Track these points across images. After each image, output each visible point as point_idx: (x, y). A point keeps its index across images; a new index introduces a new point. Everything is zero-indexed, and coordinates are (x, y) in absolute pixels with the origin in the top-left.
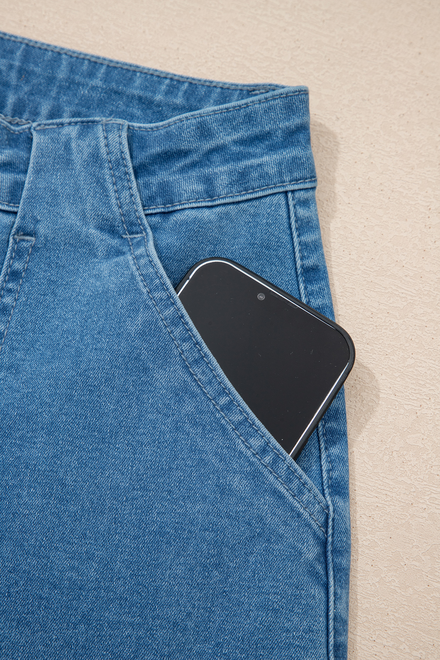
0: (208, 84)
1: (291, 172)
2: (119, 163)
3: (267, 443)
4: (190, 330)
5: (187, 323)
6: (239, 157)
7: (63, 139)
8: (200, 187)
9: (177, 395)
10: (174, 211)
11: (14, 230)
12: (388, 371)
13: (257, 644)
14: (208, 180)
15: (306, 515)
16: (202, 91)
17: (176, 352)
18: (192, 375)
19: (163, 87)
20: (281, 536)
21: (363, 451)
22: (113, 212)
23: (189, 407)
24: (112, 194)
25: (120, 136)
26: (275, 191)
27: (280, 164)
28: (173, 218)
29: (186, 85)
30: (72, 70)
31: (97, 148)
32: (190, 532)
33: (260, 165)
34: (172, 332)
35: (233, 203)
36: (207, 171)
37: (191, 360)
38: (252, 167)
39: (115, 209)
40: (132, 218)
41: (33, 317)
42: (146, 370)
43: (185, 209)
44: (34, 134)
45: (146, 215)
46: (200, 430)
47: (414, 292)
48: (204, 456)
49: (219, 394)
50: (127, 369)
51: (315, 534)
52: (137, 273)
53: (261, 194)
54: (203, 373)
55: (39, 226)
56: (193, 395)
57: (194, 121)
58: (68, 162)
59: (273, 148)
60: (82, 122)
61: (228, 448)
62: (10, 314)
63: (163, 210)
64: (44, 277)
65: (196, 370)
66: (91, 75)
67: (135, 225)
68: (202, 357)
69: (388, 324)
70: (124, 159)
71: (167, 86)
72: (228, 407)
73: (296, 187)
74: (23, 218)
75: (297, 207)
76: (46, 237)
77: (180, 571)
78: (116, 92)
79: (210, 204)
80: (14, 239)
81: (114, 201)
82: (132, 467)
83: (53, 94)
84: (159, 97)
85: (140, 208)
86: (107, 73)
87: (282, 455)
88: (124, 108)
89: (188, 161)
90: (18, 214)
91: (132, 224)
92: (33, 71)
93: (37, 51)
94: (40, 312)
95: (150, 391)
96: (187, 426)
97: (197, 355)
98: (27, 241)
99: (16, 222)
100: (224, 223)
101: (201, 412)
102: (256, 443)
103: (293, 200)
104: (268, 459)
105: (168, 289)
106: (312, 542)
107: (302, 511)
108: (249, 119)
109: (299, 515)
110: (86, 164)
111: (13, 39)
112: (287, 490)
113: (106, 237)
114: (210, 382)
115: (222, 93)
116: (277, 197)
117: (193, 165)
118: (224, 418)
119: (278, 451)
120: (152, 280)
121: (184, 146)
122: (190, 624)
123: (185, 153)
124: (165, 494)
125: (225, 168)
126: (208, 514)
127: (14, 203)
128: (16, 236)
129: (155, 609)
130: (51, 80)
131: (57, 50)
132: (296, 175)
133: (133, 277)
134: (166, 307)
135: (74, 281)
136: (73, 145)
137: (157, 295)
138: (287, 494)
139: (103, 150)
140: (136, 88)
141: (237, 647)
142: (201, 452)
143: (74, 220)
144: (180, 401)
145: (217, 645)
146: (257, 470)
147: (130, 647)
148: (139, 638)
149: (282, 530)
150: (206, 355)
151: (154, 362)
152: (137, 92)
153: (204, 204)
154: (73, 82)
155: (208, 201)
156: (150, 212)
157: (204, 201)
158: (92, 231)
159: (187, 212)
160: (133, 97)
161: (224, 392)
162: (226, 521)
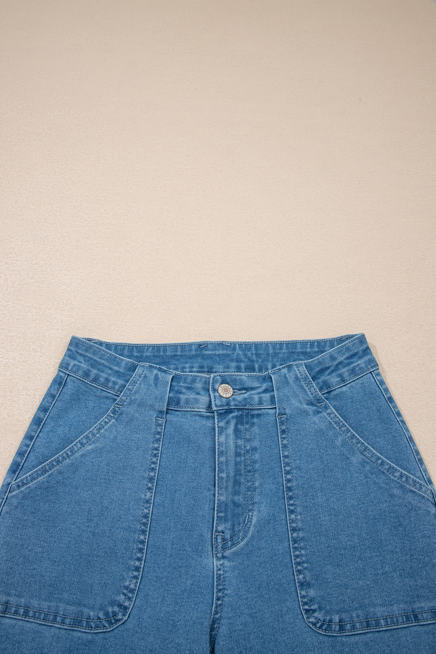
0: (324, 340)
1: (370, 364)
2: (306, 378)
3: (402, 473)
4: (358, 439)
5: (356, 437)
6: (349, 364)
7: (283, 375)
8: (339, 379)
9: (362, 464)
10: (332, 390)
11: (277, 415)
12: (430, 430)
13: (426, 552)
14: (340, 376)
15: (426, 496)
16: (323, 344)
17: (356, 449)
18: (364, 455)
19: (309, 346)
20: (420, 507)
21: (433, 464)
22: (310, 397)
23: (368, 468)
24: (308, 390)
25: (303, 368)
26: (367, 372)
27: (365, 363)
28: (333, 393)
29: (316, 343)
30: (274, 348)
31: (296, 375)
32: (385, 515)
33: (358, 365)
34: (352, 442)
35: (353, 381)
36: (339, 372)
37: (362, 450)
38: (355, 366)
39: (311, 395)
40: (318, 397)
41: (297, 446)
42: (348, 458)
43: (336, 389)
44: (271, 375)
45: (322, 394)
46: (375, 475)
47: (427, 397)
48: (380, 485)
49: (377, 460)
50: (341, 460)
51: (431, 502)
52: (331, 421)
53: (362, 375)
54: (368, 453)
55: (286, 411)
56: (368, 463)
57: (328, 355)
58: (288, 383)
59: (360, 358)
60: (287, 366)
61: (387, 479)
62: (288, 447)
63: (327, 391)
64: (294, 429)
65: (365, 453)
66: (281, 348)
67: (320, 400)
68: (366, 448)
69: (422, 413)
70: (307, 376)
71: (310, 345)
72: (382, 463)
73: (373, 369)
74: (279, 409)
75: (377, 376)
76: (290, 414)
77: (386, 531)
78: (292, 352)
79: (344, 384)
80: (278, 418)
81: (309, 393)
82: (356, 496)
83: (270, 360)
84: (308, 350)
85: (319, 393)
86: (287, 346)
87: (408, 476)
88: (297, 357)
89: (330, 370)
90: (277, 408)
91: (318, 400)
92: (260, 353)
93: (259, 345)
94: (298, 443)
95: (352, 466)
96: (369, 475)
97: (364, 448)
98: (283, 417)
99: (277, 411)
100: (352, 390)
101: (373, 468)
102: (397, 474)
103: (374, 374)
104: (404, 479)
105: (346, 426)
106: (432, 506)
107: (424, 495)
108: (348, 349)
109: (424, 497)
110: (294, 382)
111: (249, 343)
112: (416, 489)
113: (310, 407)
114: (372, 456)
115: (330, 343)
116: (368, 375)
117: (333, 371)
118: (382, 468)
119: (407, 475)
120: (339, 423)
121: (327, 365)
122: (398, 550)
123: (328, 368)
124: (371, 503)
125: (345, 369)
126: (389, 507)
127: (273, 404)
128: (278, 417)
129: (383, 548)
130: (268, 354)
131: (266, 343)
132: (372, 365)
133: (330, 423)
134: (348, 433)
135: (306, 427)
136: (287, 376)
137: (343, 429)
138: (416, 490)
139: (299, 375)
140: (299, 349)
141: (419, 555)
142: (378, 484)
143: (297, 404)
144: (364, 466)
145: (411, 555)
146: (401, 485)
147: (379, 564)
148: (381, 560)
149: (419, 505)
150: (367, 447)
151: (350, 454)
152: (300, 350)
153: (342, 385)
154: (276, 353)
155: (343, 383)
156: (322, 393)
157: (342, 384)
158: (305, 406)
159: (337, 390)
160: (299, 352)
161: (379, 458)
162: (397, 508)
